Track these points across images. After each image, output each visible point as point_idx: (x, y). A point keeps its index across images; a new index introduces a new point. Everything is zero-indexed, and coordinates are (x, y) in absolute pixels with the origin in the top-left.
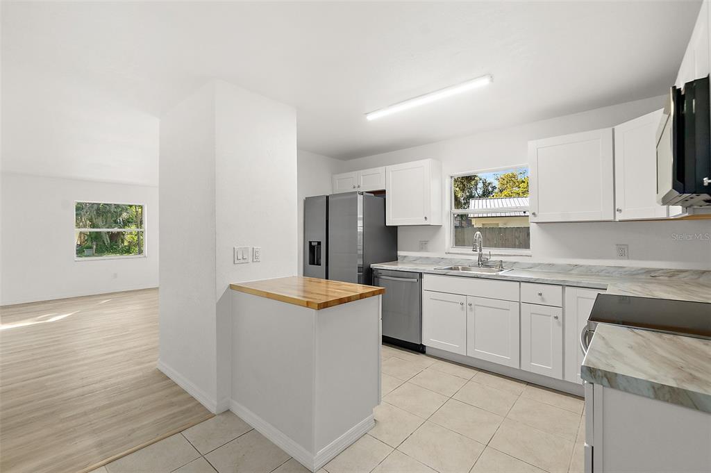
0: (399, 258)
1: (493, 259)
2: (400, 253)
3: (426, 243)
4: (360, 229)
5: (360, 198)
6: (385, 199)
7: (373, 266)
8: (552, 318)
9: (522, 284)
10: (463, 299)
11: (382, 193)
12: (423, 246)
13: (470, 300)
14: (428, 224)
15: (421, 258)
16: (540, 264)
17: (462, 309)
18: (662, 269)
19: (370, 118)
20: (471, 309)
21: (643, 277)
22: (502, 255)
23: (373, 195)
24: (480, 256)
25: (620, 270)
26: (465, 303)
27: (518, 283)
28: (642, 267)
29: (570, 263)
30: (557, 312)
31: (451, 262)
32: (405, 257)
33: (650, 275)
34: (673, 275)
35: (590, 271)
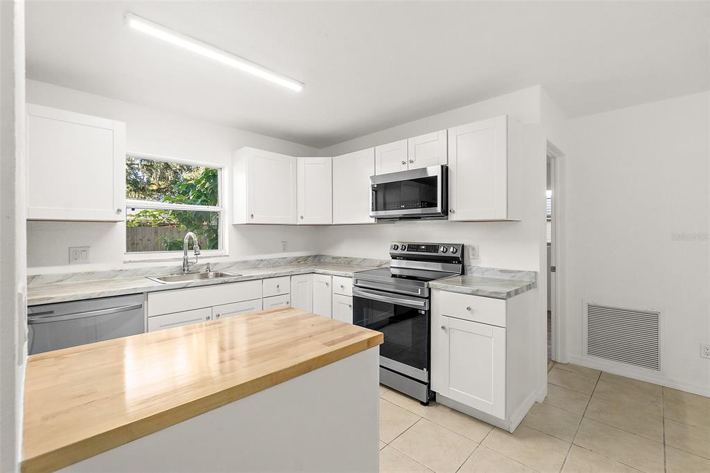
3: (85, 249)
10: (208, 312)
12: (76, 254)
13: (217, 310)
15: (74, 275)
16: (237, 263)
18: (302, 257)
24: (186, 260)
26: (210, 316)
28: (294, 256)
29: (257, 258)
30: (286, 298)
31: (135, 274)
32: (34, 277)
33: (298, 261)
34: (306, 260)
35: (269, 264)
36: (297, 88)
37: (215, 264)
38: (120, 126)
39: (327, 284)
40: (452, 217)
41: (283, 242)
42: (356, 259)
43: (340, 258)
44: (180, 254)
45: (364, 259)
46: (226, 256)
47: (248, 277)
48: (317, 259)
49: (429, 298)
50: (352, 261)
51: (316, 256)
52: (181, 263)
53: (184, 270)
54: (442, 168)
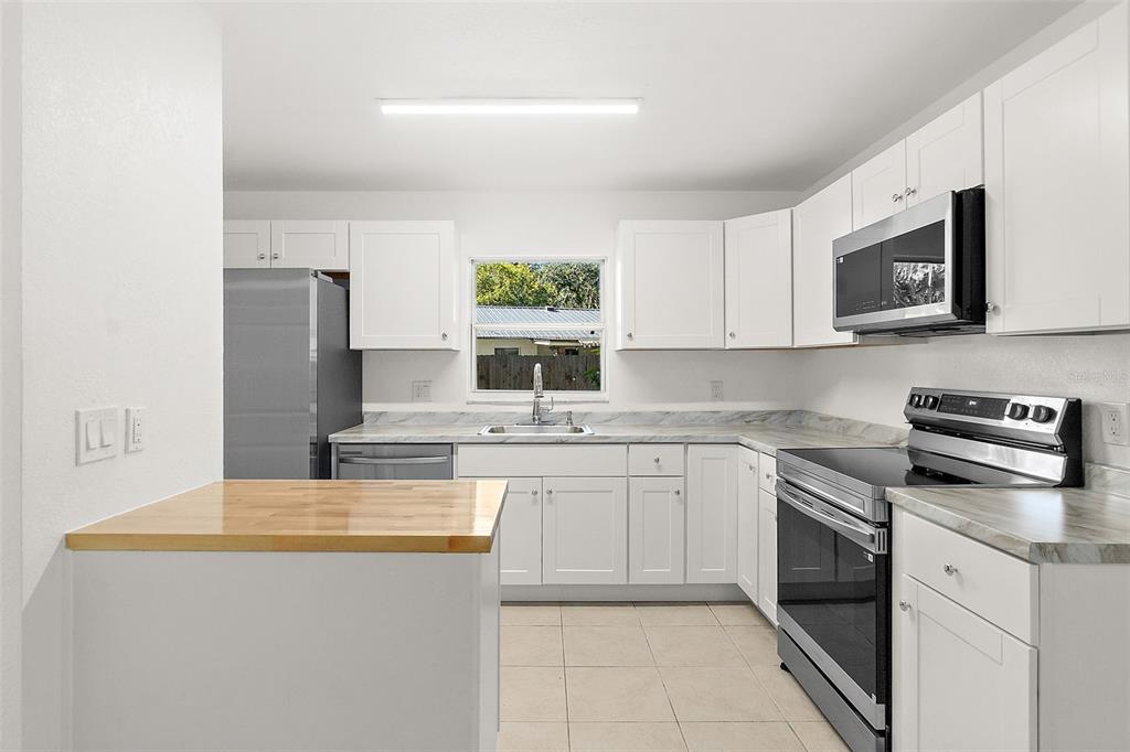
0: (365, 417)
1: (557, 409)
2: (367, 407)
3: (428, 384)
4: (313, 356)
5: (313, 284)
6: (348, 292)
7: (333, 437)
8: (672, 496)
9: (631, 446)
10: (535, 484)
11: (342, 278)
12: (420, 391)
13: (549, 484)
14: (449, 347)
15: (415, 414)
16: (620, 414)
17: (535, 501)
18: (754, 412)
19: (388, 109)
20: (550, 501)
21: (738, 423)
22: (570, 403)
23: (331, 280)
24: (536, 405)
25: (715, 416)
26: (539, 491)
27: (625, 447)
28: (740, 409)
29: (663, 410)
30: (678, 484)
31: (478, 420)
32: (381, 414)
33: (745, 420)
34: (764, 417)
35: (683, 420)
36: (631, 109)
37: (586, 414)
38: (446, 227)
39: (751, 468)
40: (994, 324)
41: (713, 382)
42: (856, 423)
43: (831, 418)
44: (528, 396)
45: (870, 425)
46: (604, 402)
47: (601, 437)
48: (793, 418)
50: (849, 427)
51: (790, 413)
52: (530, 409)
53: (534, 419)
54: (958, 198)
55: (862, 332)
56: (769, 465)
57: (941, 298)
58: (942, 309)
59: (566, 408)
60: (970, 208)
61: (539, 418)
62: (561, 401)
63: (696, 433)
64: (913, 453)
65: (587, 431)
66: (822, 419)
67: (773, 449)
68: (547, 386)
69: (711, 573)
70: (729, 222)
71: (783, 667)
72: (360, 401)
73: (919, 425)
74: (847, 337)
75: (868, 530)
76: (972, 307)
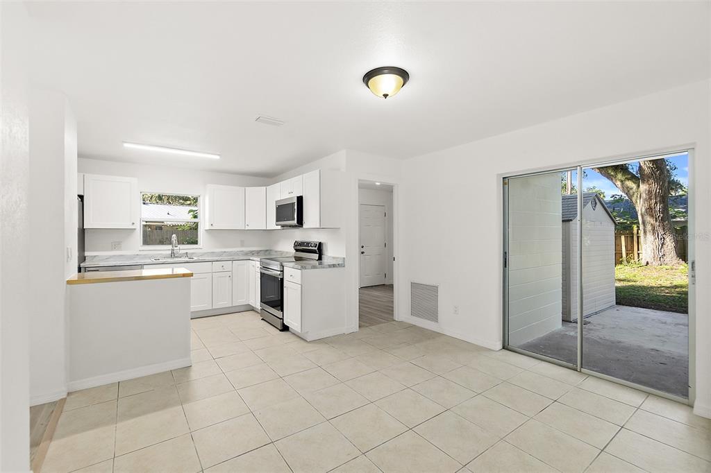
0: (86, 258)
1: (182, 251)
3: (120, 243)
6: (83, 204)
7: (82, 265)
8: (228, 278)
9: (213, 262)
12: (117, 245)
16: (208, 252)
21: (250, 254)
24: (173, 250)
25: (242, 252)
27: (211, 262)
28: (250, 250)
29: (223, 251)
30: (230, 274)
31: (145, 257)
32: (95, 256)
33: (252, 253)
34: (258, 252)
35: (230, 254)
36: (218, 157)
37: (194, 252)
39: (252, 265)
40: (304, 226)
44: (170, 247)
46: (200, 248)
48: (268, 252)
49: (283, 271)
51: (267, 250)
52: (170, 252)
53: (171, 255)
54: (298, 197)
55: (283, 226)
56: (258, 264)
57: (294, 220)
58: (295, 222)
59: (186, 251)
60: (300, 199)
61: (173, 255)
62: (184, 248)
63: (236, 258)
64: (295, 257)
65: (195, 258)
66: (276, 252)
67: (259, 259)
68: (179, 243)
69: (241, 301)
70: (247, 188)
71: (262, 319)
72: (84, 251)
73: (297, 250)
74: (279, 227)
75: (279, 273)
76: (300, 222)
